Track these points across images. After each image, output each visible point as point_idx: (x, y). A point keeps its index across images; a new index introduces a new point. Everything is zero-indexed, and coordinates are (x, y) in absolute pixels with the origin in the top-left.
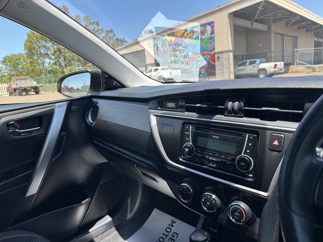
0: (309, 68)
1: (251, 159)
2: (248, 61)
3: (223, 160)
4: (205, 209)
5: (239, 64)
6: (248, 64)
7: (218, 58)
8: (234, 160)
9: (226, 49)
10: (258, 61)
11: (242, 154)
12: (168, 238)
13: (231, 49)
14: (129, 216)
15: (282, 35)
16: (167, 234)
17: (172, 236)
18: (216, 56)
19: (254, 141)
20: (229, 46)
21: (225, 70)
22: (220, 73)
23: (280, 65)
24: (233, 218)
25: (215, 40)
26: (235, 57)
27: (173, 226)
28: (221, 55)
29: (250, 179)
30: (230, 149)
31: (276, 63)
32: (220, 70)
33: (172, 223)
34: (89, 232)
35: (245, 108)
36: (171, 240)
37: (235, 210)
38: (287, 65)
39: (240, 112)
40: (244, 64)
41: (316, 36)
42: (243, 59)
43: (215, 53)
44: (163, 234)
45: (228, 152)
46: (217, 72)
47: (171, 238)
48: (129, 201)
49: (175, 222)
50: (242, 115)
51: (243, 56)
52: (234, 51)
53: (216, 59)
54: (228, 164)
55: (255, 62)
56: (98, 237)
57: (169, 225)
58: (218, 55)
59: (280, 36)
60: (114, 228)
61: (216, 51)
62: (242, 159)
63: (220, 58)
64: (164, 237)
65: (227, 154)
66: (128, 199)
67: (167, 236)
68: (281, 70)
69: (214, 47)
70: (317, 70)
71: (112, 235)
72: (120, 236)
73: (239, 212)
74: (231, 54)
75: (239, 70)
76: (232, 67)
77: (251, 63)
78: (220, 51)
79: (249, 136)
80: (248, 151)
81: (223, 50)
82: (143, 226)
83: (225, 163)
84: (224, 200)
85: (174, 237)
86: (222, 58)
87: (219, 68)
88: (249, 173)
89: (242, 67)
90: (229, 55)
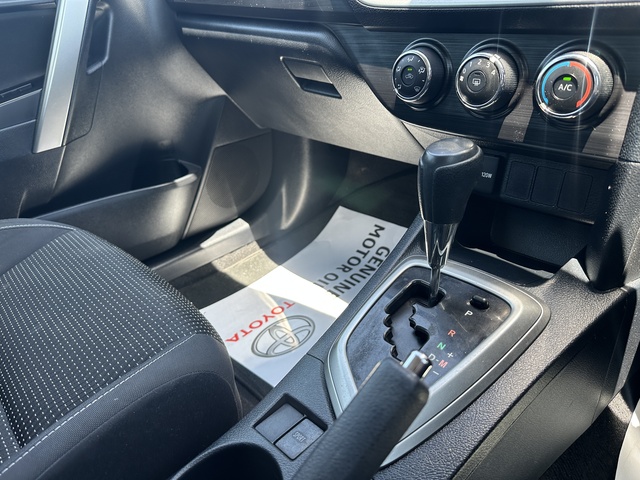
4: (464, 99)
12: (369, 257)
14: (286, 223)
16: (365, 250)
17: (377, 253)
27: (378, 236)
33: (376, 231)
34: (201, 249)
36: (374, 260)
44: (358, 251)
47: (373, 258)
48: (284, 190)
49: (382, 229)
56: (223, 259)
57: (371, 234)
60: (255, 243)
64: (360, 256)
66: (280, 187)
67: (365, 254)
71: (251, 257)
72: (268, 259)
82: (316, 240)
85: (380, 254)
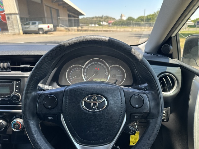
0: (66, 29)
1: (19, 94)
2: (31, 22)
3: (3, 98)
5: (25, 24)
6: (31, 24)
7: (8, 18)
8: (9, 97)
9: (13, 12)
10: (37, 23)
11: (14, 93)
13: (17, 12)
15: (50, 8)
18: (6, 16)
19: (19, 84)
20: (15, 10)
21: (15, 27)
22: (12, 29)
23: (51, 26)
24: (15, 129)
25: (4, 4)
26: (21, 19)
28: (10, 16)
29: (20, 105)
30: (6, 91)
31: (48, 25)
32: (11, 27)
35: (11, 66)
37: (15, 124)
38: (55, 27)
39: (9, 69)
40: (28, 24)
41: (68, 11)
42: (27, 21)
43: (4, 14)
45: (5, 93)
46: (9, 28)
50: (11, 70)
51: (27, 19)
52: (20, 14)
53: (7, 19)
54: (6, 100)
55: (35, 23)
58: (8, 16)
59: (49, 8)
61: (6, 12)
62: (14, 96)
63: (10, 18)
65: (5, 95)
68: (52, 29)
69: (4, 9)
70: (71, 30)
73: (18, 125)
74: (18, 16)
75: (25, 28)
76: (20, 26)
77: (33, 24)
78: (9, 13)
79: (16, 82)
80: (17, 90)
81: (11, 13)
83: (4, 100)
84: (8, 121)
86: (12, 18)
87: (10, 25)
88: (19, 102)
89: (27, 26)
90: (17, 17)
